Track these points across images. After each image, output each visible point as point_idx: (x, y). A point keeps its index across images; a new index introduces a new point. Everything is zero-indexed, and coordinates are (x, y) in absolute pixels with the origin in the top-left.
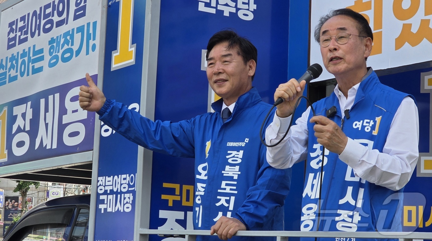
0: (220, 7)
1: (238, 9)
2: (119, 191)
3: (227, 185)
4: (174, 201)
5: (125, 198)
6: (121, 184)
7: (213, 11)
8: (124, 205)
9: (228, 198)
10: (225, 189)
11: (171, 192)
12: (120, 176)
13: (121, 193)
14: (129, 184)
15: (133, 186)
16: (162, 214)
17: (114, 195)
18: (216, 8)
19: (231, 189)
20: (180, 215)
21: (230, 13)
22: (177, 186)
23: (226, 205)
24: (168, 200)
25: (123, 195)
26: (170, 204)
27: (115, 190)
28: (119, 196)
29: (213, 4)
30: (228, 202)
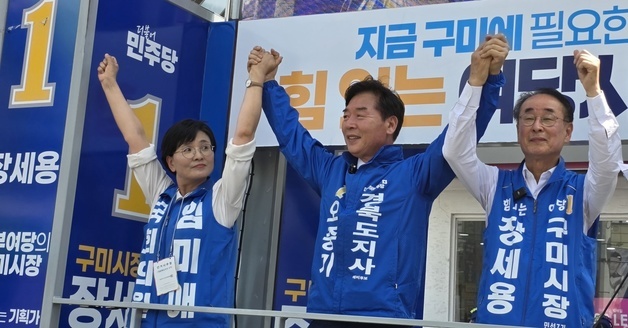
0: (147, 55)
1: (162, 60)
2: (17, 250)
3: (363, 227)
4: (88, 266)
5: (27, 260)
6: (21, 244)
7: (140, 58)
8: (25, 268)
9: (367, 243)
10: (362, 232)
11: (86, 255)
12: (19, 233)
13: (20, 253)
14: (35, 244)
15: (45, 246)
16: (76, 280)
17: (8, 256)
18: (143, 55)
19: (370, 233)
20: (91, 282)
21: (155, 62)
22: (91, 249)
23: (366, 251)
24: (81, 265)
25: (23, 256)
26: (84, 270)
27: (10, 249)
28: (16, 257)
29: (141, 51)
30: (367, 247)
